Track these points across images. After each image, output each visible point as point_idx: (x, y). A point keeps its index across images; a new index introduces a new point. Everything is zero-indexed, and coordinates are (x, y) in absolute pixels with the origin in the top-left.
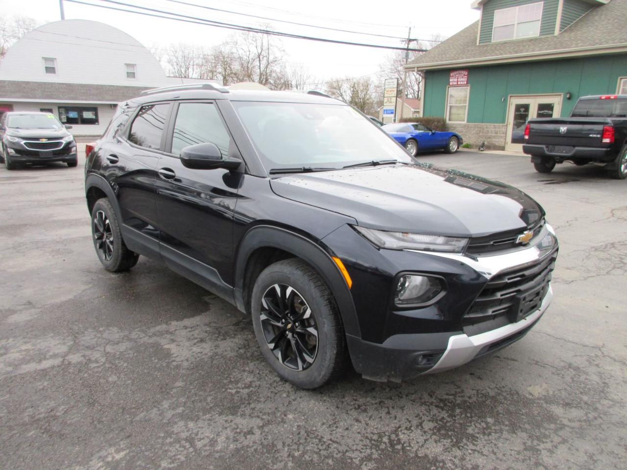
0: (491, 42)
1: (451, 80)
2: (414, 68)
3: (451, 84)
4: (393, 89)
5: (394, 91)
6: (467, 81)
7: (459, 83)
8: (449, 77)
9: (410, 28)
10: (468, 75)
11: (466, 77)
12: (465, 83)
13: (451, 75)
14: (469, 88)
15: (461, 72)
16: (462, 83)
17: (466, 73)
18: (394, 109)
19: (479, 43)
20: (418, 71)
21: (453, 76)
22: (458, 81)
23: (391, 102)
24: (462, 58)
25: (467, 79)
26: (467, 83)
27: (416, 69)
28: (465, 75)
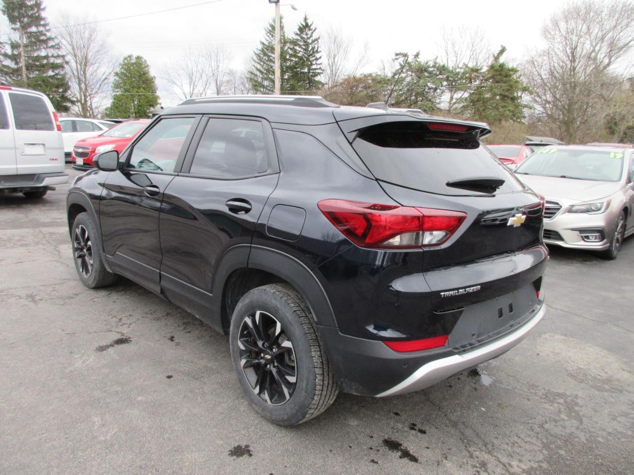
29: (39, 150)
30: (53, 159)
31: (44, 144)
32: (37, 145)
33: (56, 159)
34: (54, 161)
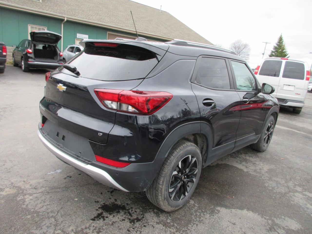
29: (291, 88)
30: (297, 94)
31: (295, 86)
32: (291, 86)
33: (299, 94)
34: (297, 95)
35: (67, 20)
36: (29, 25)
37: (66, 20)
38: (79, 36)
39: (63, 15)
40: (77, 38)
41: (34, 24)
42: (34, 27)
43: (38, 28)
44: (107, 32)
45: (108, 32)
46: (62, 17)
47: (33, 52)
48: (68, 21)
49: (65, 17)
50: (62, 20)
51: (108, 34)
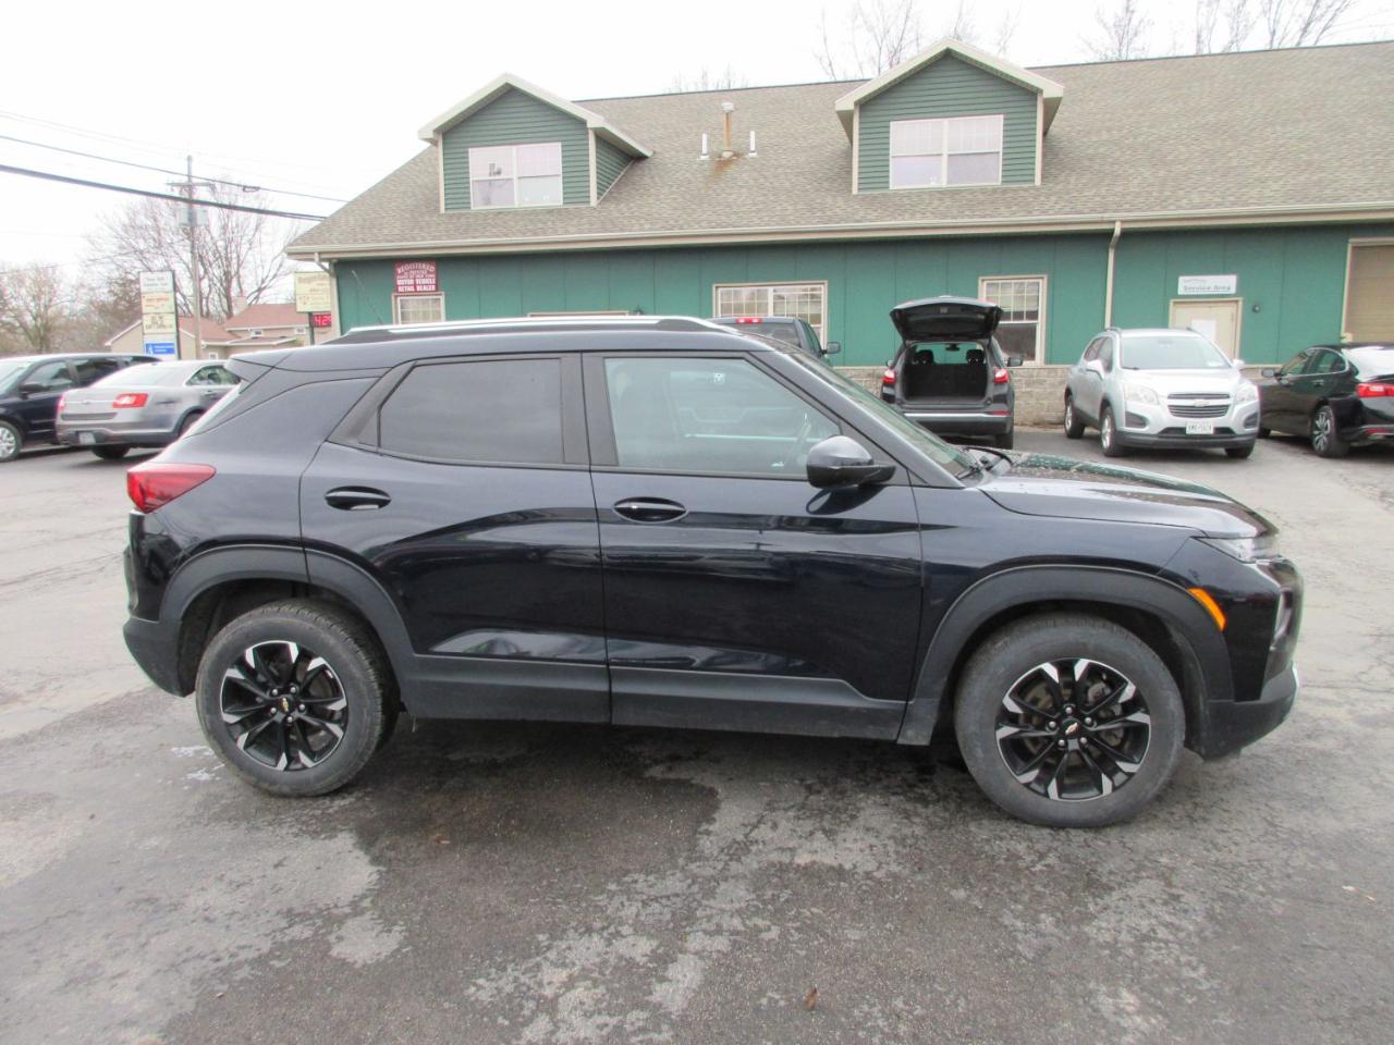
0: (470, 208)
1: (399, 282)
2: (313, 253)
3: (400, 289)
4: (163, 295)
5: (167, 299)
6: (436, 285)
7: (419, 288)
8: (393, 276)
9: (189, 159)
10: (437, 273)
11: (433, 276)
12: (433, 288)
13: (399, 271)
14: (442, 298)
15: (419, 265)
16: (425, 288)
17: (432, 268)
18: (175, 341)
19: (446, 209)
20: (322, 260)
21: (402, 274)
22: (415, 285)
23: (162, 326)
24: (424, 239)
25: (437, 281)
26: (437, 289)
27: (316, 257)
28: (429, 273)
35: (1122, 229)
36: (983, 281)
37: (1117, 231)
38: (1188, 285)
39: (1107, 216)
40: (1176, 295)
41: (999, 273)
42: (998, 284)
43: (1015, 284)
44: (1347, 242)
45: (1353, 241)
46: (1102, 222)
47: (899, 379)
48: (1126, 234)
49: (1114, 222)
50: (1108, 234)
51: (1354, 248)
